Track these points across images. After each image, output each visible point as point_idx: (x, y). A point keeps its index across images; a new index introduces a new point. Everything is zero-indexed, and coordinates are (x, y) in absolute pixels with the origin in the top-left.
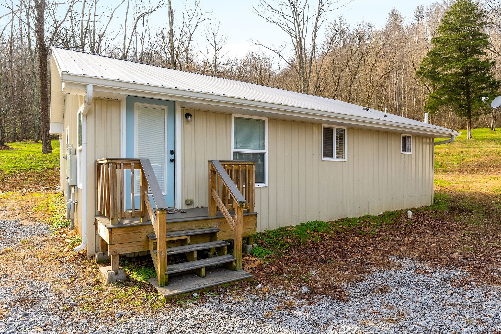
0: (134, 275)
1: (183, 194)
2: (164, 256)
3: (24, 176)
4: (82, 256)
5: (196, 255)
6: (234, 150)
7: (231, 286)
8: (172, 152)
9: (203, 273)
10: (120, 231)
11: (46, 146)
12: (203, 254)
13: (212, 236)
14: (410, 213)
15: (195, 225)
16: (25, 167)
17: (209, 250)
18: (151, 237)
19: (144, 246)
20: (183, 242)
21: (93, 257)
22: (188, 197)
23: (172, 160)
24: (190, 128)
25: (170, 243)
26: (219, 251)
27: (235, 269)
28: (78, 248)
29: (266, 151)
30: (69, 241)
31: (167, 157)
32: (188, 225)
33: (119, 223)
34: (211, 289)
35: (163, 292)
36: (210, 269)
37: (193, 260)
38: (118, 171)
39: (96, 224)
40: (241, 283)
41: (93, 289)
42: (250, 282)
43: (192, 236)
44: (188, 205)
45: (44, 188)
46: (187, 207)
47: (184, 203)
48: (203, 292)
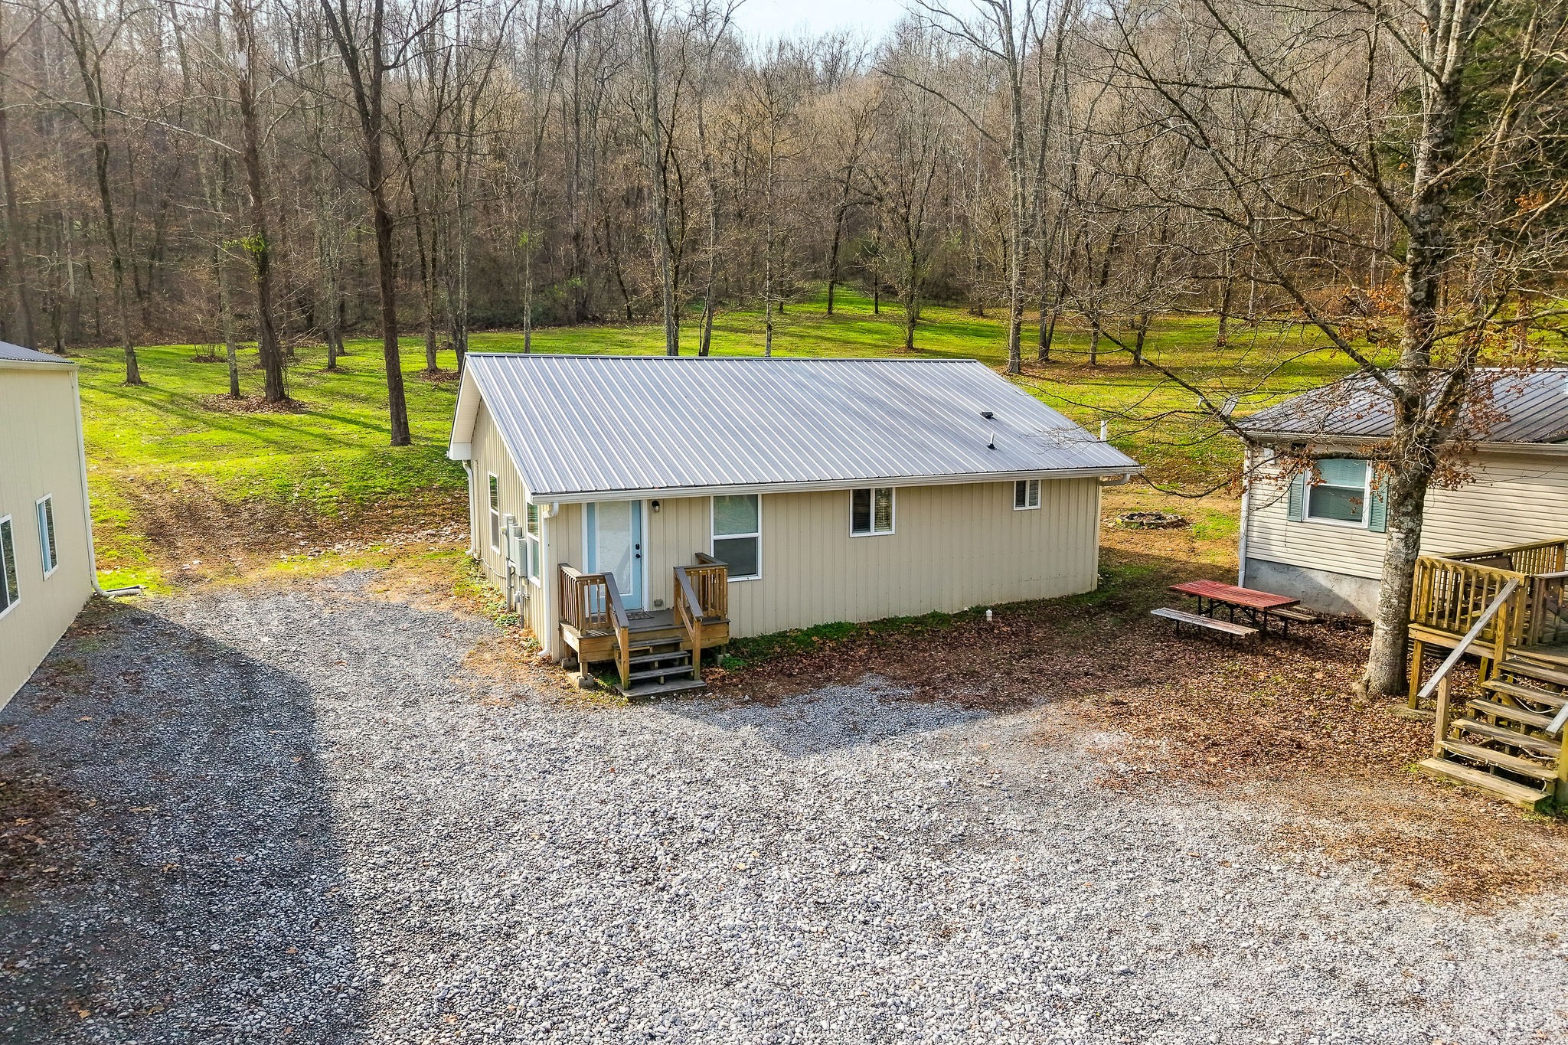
0: (600, 682)
1: (651, 594)
2: (627, 666)
3: (386, 509)
4: (546, 661)
5: (656, 665)
6: (714, 537)
7: (684, 692)
8: (638, 547)
9: (662, 681)
10: (588, 641)
11: (399, 426)
12: (664, 664)
13: (675, 646)
14: (989, 613)
15: (658, 635)
16: (382, 488)
17: (675, 660)
18: (616, 646)
19: (609, 655)
20: (646, 652)
21: (558, 663)
22: (657, 597)
23: (638, 556)
24: (658, 517)
25: (632, 654)
26: (681, 662)
27: (693, 679)
28: (543, 653)
29: (759, 534)
30: (526, 644)
31: (632, 552)
32: (652, 635)
33: (588, 634)
34: (666, 694)
35: (626, 695)
36: (669, 679)
37: (655, 669)
38: (586, 587)
39: (561, 629)
40: (694, 691)
41: (567, 691)
42: (704, 690)
43: (654, 647)
44: (656, 606)
45: (426, 532)
46: (655, 609)
47: (652, 604)
48: (659, 696)
